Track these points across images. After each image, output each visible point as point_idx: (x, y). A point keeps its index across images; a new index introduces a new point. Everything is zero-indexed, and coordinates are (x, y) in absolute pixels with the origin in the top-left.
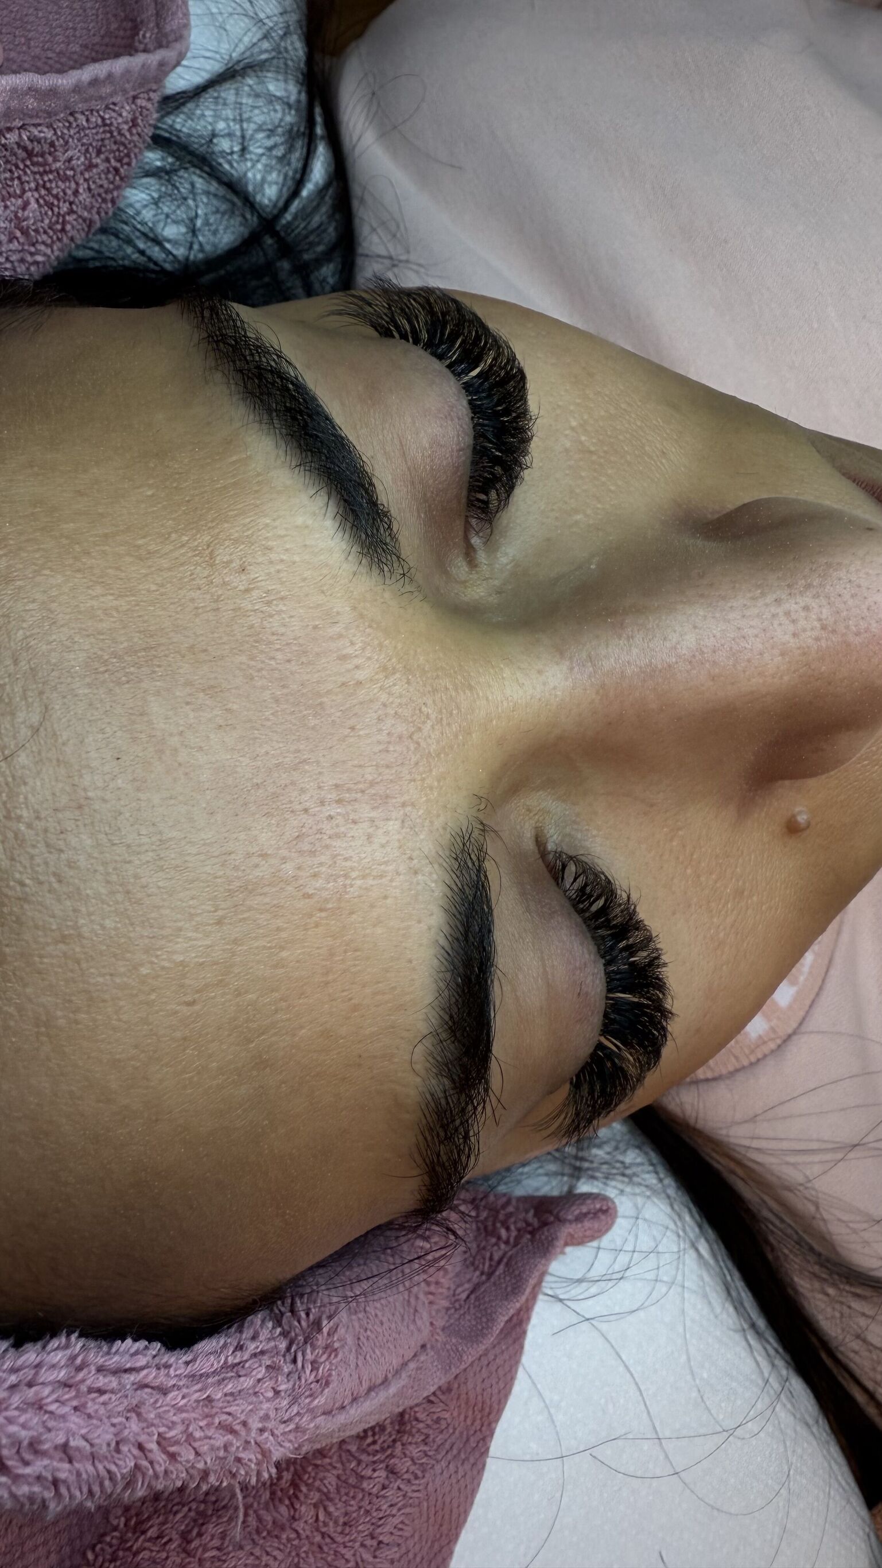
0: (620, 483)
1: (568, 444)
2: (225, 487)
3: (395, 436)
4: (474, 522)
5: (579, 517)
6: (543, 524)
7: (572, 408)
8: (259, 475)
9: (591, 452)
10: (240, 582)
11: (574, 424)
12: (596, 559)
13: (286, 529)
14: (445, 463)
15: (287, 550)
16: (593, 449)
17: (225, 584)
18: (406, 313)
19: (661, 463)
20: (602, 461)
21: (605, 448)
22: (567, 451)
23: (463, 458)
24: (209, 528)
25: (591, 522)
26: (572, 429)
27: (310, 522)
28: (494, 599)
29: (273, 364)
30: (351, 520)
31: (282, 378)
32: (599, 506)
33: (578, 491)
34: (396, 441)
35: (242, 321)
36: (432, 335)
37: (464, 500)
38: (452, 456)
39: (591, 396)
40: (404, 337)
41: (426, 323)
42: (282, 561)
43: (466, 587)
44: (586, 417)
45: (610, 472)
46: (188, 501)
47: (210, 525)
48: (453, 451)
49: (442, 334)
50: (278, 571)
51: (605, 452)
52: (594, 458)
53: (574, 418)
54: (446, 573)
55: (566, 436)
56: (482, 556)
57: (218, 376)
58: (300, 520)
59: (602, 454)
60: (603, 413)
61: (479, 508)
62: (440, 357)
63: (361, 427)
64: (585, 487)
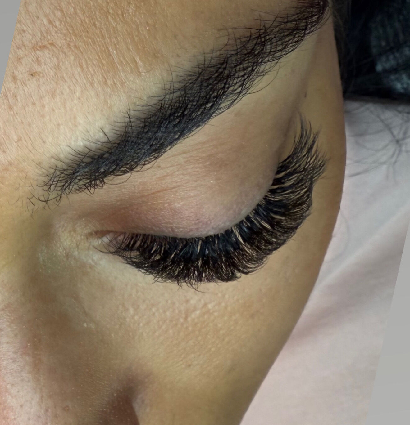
0: (161, 338)
1: (193, 302)
2: (109, 55)
3: (178, 184)
4: (121, 238)
5: (132, 311)
6: (126, 285)
7: (223, 304)
8: (123, 84)
9: (186, 318)
10: (21, 72)
11: (210, 306)
12: (92, 326)
13: (71, 109)
14: (160, 218)
15: (53, 110)
16: (189, 319)
17: (19, 59)
18: (298, 183)
19: (181, 365)
20: (179, 326)
21: (190, 328)
22: (187, 301)
23: (166, 231)
24: (69, 45)
25: (128, 320)
26: (205, 305)
27: (80, 128)
28: (60, 252)
29: (231, 89)
30: (85, 160)
31: (217, 97)
32: (141, 325)
33: (154, 310)
34: (174, 185)
35: (280, 57)
36: (276, 204)
37: (136, 232)
38: (167, 223)
39: (234, 318)
40: (277, 181)
41: (288, 199)
42: (43, 106)
43: (70, 232)
44: (216, 314)
45: (171, 331)
46: (95, 25)
47: (72, 44)
48: (172, 224)
49: (276, 213)
50: (34, 104)
51: (187, 328)
52: (182, 320)
53: (214, 306)
54: (80, 217)
55: (200, 300)
56: (97, 242)
57: (225, 40)
58: (81, 120)
59: (185, 326)
60: (219, 325)
61: (130, 243)
62: (257, 212)
63: (184, 158)
64: (156, 314)
